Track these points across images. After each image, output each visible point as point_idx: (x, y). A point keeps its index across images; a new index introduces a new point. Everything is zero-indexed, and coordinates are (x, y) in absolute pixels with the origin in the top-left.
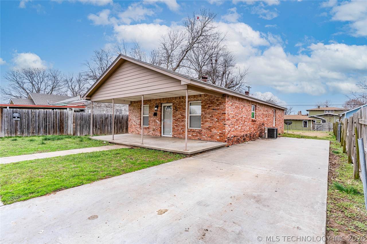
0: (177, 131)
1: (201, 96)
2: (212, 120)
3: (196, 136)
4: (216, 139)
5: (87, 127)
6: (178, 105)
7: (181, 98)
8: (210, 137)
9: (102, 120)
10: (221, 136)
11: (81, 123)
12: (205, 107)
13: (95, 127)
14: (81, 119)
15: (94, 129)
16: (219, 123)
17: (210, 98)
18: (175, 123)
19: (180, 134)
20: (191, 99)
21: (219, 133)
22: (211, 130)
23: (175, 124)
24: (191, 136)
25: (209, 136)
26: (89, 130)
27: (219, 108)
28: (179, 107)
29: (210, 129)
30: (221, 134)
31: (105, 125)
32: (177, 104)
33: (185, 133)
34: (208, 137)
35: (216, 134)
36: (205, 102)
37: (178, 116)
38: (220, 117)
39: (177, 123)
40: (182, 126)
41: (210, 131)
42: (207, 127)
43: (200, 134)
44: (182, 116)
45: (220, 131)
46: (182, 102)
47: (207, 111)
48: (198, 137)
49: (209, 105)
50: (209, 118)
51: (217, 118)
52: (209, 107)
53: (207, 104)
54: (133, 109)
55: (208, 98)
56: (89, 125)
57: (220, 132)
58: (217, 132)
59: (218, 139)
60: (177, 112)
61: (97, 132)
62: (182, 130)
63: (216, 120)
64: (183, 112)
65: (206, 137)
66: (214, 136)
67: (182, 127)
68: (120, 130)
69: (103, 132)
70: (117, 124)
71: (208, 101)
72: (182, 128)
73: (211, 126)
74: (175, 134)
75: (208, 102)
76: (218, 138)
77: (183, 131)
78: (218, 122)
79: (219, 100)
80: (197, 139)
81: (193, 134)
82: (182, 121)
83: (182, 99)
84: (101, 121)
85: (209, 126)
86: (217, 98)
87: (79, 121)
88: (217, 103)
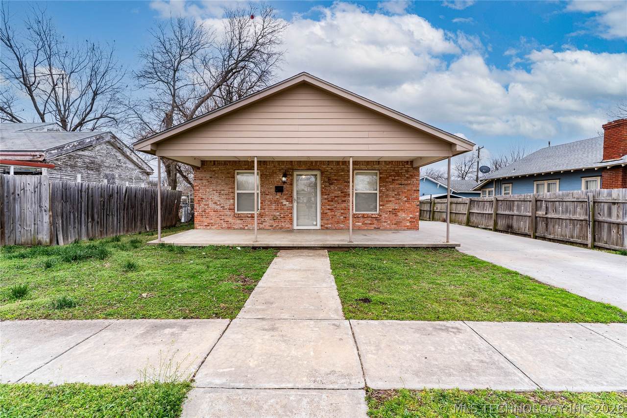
0: (333, 218)
1: (379, 164)
2: (398, 199)
3: (371, 224)
4: (405, 226)
5: (76, 221)
6: (335, 175)
7: (341, 164)
8: (395, 224)
9: (104, 202)
10: (412, 222)
11: (64, 210)
12: (387, 180)
13: (90, 220)
14: (64, 198)
15: (90, 224)
16: (410, 204)
17: (395, 168)
18: (329, 205)
19: (338, 223)
20: (361, 166)
21: (409, 218)
22: (396, 214)
23: (328, 207)
24: (361, 224)
25: (394, 222)
26: (81, 227)
27: (409, 182)
28: (336, 178)
29: (395, 212)
30: (413, 218)
31: (108, 213)
32: (331, 173)
33: (349, 220)
34: (393, 224)
35: (404, 219)
36: (386, 173)
37: (333, 193)
38: (411, 195)
39: (333, 205)
40: (343, 209)
41: (395, 216)
42: (391, 210)
43: (378, 220)
44: (342, 193)
45: (411, 214)
46: (343, 170)
47: (391, 186)
48: (375, 226)
49: (393, 178)
50: (393, 197)
51: (405, 197)
52: (393, 180)
53: (390, 176)
54: (211, 178)
55: (391, 167)
56: (79, 213)
57: (411, 216)
58: (406, 216)
59: (408, 226)
60: (331, 186)
61: (95, 230)
62: (342, 216)
63: (405, 199)
64: (346, 186)
65: (389, 224)
66: (401, 222)
67: (342, 211)
68: (132, 224)
69: (105, 230)
70: (127, 209)
71: (392, 171)
72: (342, 213)
73: (396, 208)
74: (327, 224)
75: (392, 173)
76: (408, 224)
77: (346, 218)
78: (408, 202)
79: (409, 172)
80: (373, 228)
81: (366, 222)
82: (342, 201)
83: (343, 165)
84: (102, 202)
85: (394, 208)
86: (406, 169)
87: (60, 206)
88: (407, 176)
